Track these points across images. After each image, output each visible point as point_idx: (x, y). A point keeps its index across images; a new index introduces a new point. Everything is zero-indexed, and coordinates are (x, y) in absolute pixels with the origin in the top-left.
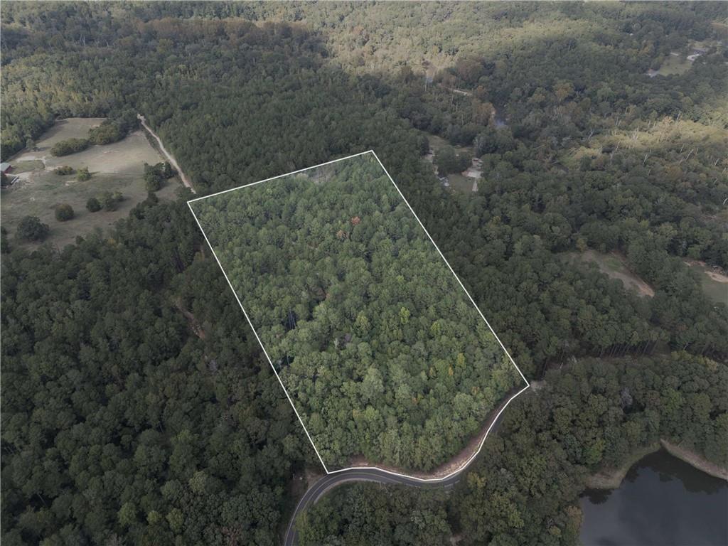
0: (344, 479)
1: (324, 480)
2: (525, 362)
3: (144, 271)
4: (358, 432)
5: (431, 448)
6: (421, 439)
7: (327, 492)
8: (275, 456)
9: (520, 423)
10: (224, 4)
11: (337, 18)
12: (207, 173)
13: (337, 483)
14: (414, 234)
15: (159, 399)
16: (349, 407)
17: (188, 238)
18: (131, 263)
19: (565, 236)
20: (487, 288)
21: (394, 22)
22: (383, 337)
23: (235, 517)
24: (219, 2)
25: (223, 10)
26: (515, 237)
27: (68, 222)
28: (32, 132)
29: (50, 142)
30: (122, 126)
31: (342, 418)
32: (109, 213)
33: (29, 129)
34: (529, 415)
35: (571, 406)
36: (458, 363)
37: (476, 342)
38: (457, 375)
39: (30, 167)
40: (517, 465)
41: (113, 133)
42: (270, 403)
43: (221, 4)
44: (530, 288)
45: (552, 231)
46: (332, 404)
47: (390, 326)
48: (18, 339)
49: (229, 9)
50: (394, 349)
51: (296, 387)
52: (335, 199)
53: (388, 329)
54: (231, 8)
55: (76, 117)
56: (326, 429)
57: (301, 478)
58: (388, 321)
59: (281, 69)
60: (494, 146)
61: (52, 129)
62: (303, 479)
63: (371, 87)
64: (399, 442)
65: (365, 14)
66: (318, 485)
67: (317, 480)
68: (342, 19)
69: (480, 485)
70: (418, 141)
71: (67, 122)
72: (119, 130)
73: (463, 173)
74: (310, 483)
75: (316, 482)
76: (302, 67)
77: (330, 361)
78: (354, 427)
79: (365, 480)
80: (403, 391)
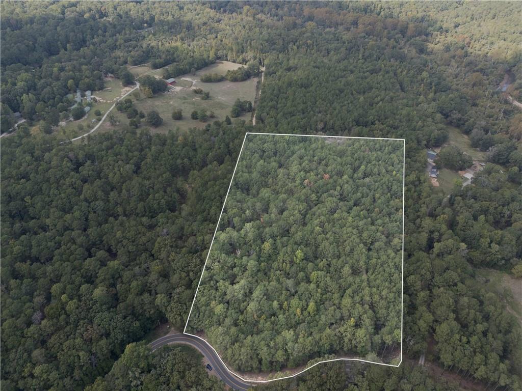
0: (190, 342)
1: (177, 336)
3: (179, 161)
4: (204, 316)
7: (174, 344)
10: (372, 3)
11: (453, 25)
12: (265, 114)
13: (183, 342)
14: (361, 203)
15: (121, 237)
16: (212, 297)
17: (218, 151)
18: (177, 154)
19: (500, 257)
20: (378, 266)
21: (499, 35)
22: (275, 265)
23: (99, 324)
24: (369, 1)
25: (369, 8)
26: (445, 237)
27: (177, 121)
28: (198, 65)
29: (204, 73)
30: (246, 72)
31: (202, 302)
32: (200, 123)
33: (198, 63)
36: (308, 309)
37: (336, 302)
38: (301, 317)
39: (184, 85)
41: (239, 76)
43: (370, 3)
45: (490, 247)
46: (204, 290)
47: (284, 259)
48: (91, 174)
49: (375, 7)
52: (325, 157)
53: (281, 260)
54: (376, 6)
55: (229, 61)
57: (168, 326)
59: (375, 56)
60: (507, 158)
61: (212, 65)
62: (169, 328)
63: (434, 84)
65: (479, 26)
66: (173, 336)
67: (175, 333)
68: (456, 26)
70: (432, 135)
71: (222, 63)
72: (244, 74)
73: (460, 172)
74: (170, 332)
75: (174, 334)
76: (392, 57)
77: (225, 262)
78: (203, 311)
79: (200, 351)
80: (252, 306)
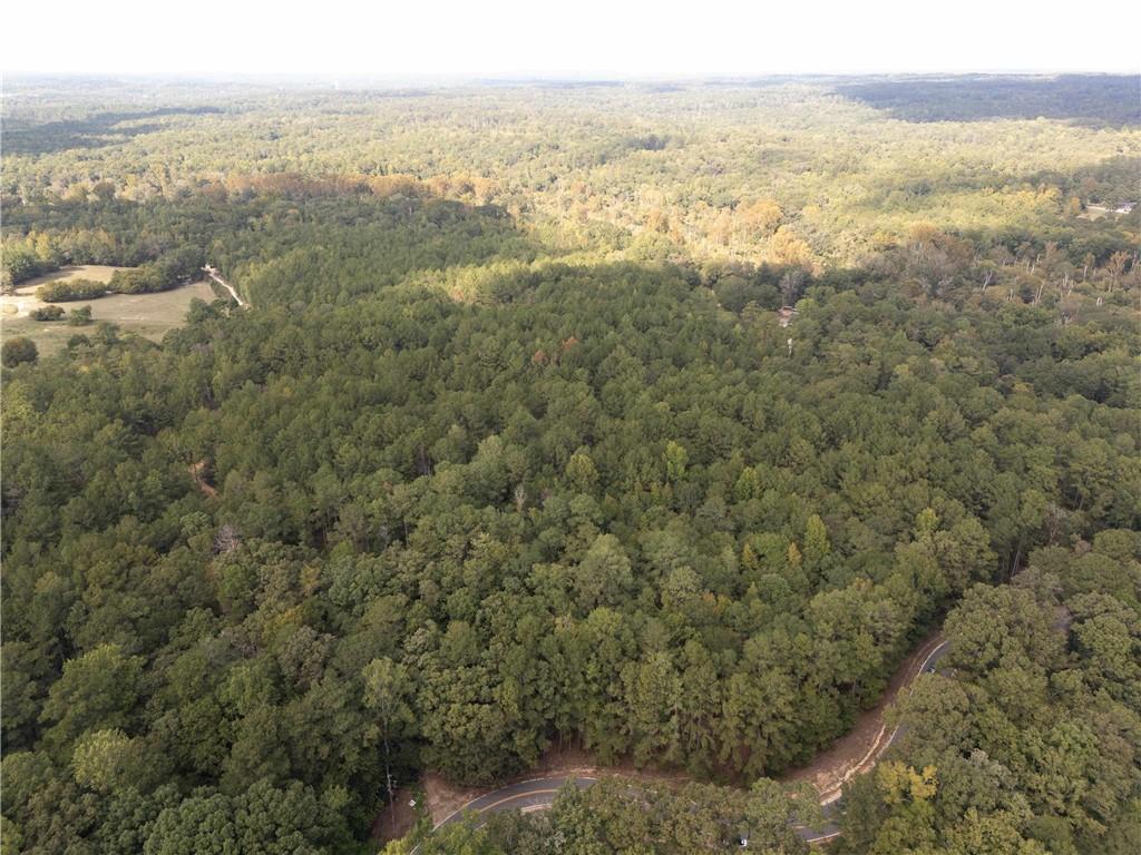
2: (973, 538)
4: (568, 661)
5: (766, 699)
6: (738, 680)
8: (336, 706)
9: (998, 646)
16: (545, 612)
21: (634, 179)
30: (172, 268)
31: (526, 633)
33: (10, 264)
34: (1018, 629)
35: (1122, 613)
36: (809, 537)
37: (846, 507)
38: (809, 562)
40: (1014, 746)
41: (154, 278)
42: (349, 606)
44: (947, 422)
47: (644, 478)
50: (654, 519)
51: (417, 572)
52: (532, 320)
53: (638, 485)
55: (100, 264)
56: (484, 654)
57: (413, 803)
58: (639, 470)
62: (419, 804)
64: (677, 683)
65: (589, 174)
67: (455, 808)
68: (554, 179)
69: (921, 789)
71: (82, 269)
72: (165, 274)
77: (504, 527)
78: (556, 649)
80: (680, 579)
